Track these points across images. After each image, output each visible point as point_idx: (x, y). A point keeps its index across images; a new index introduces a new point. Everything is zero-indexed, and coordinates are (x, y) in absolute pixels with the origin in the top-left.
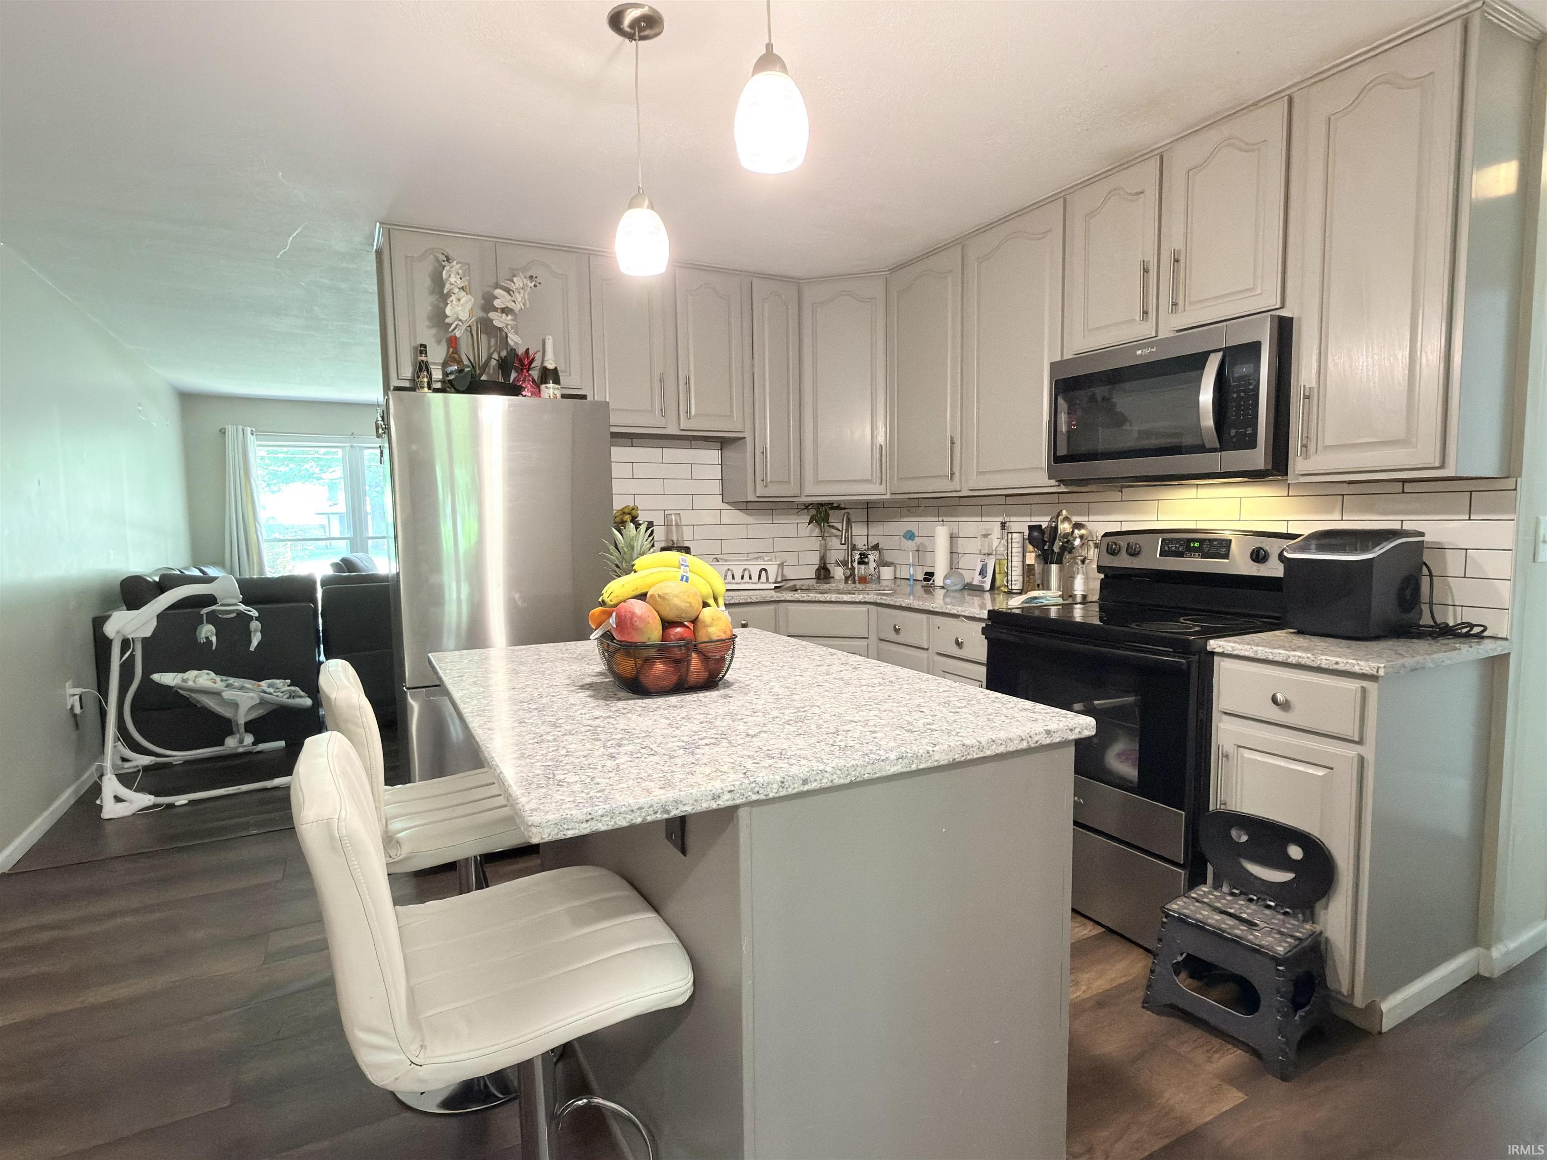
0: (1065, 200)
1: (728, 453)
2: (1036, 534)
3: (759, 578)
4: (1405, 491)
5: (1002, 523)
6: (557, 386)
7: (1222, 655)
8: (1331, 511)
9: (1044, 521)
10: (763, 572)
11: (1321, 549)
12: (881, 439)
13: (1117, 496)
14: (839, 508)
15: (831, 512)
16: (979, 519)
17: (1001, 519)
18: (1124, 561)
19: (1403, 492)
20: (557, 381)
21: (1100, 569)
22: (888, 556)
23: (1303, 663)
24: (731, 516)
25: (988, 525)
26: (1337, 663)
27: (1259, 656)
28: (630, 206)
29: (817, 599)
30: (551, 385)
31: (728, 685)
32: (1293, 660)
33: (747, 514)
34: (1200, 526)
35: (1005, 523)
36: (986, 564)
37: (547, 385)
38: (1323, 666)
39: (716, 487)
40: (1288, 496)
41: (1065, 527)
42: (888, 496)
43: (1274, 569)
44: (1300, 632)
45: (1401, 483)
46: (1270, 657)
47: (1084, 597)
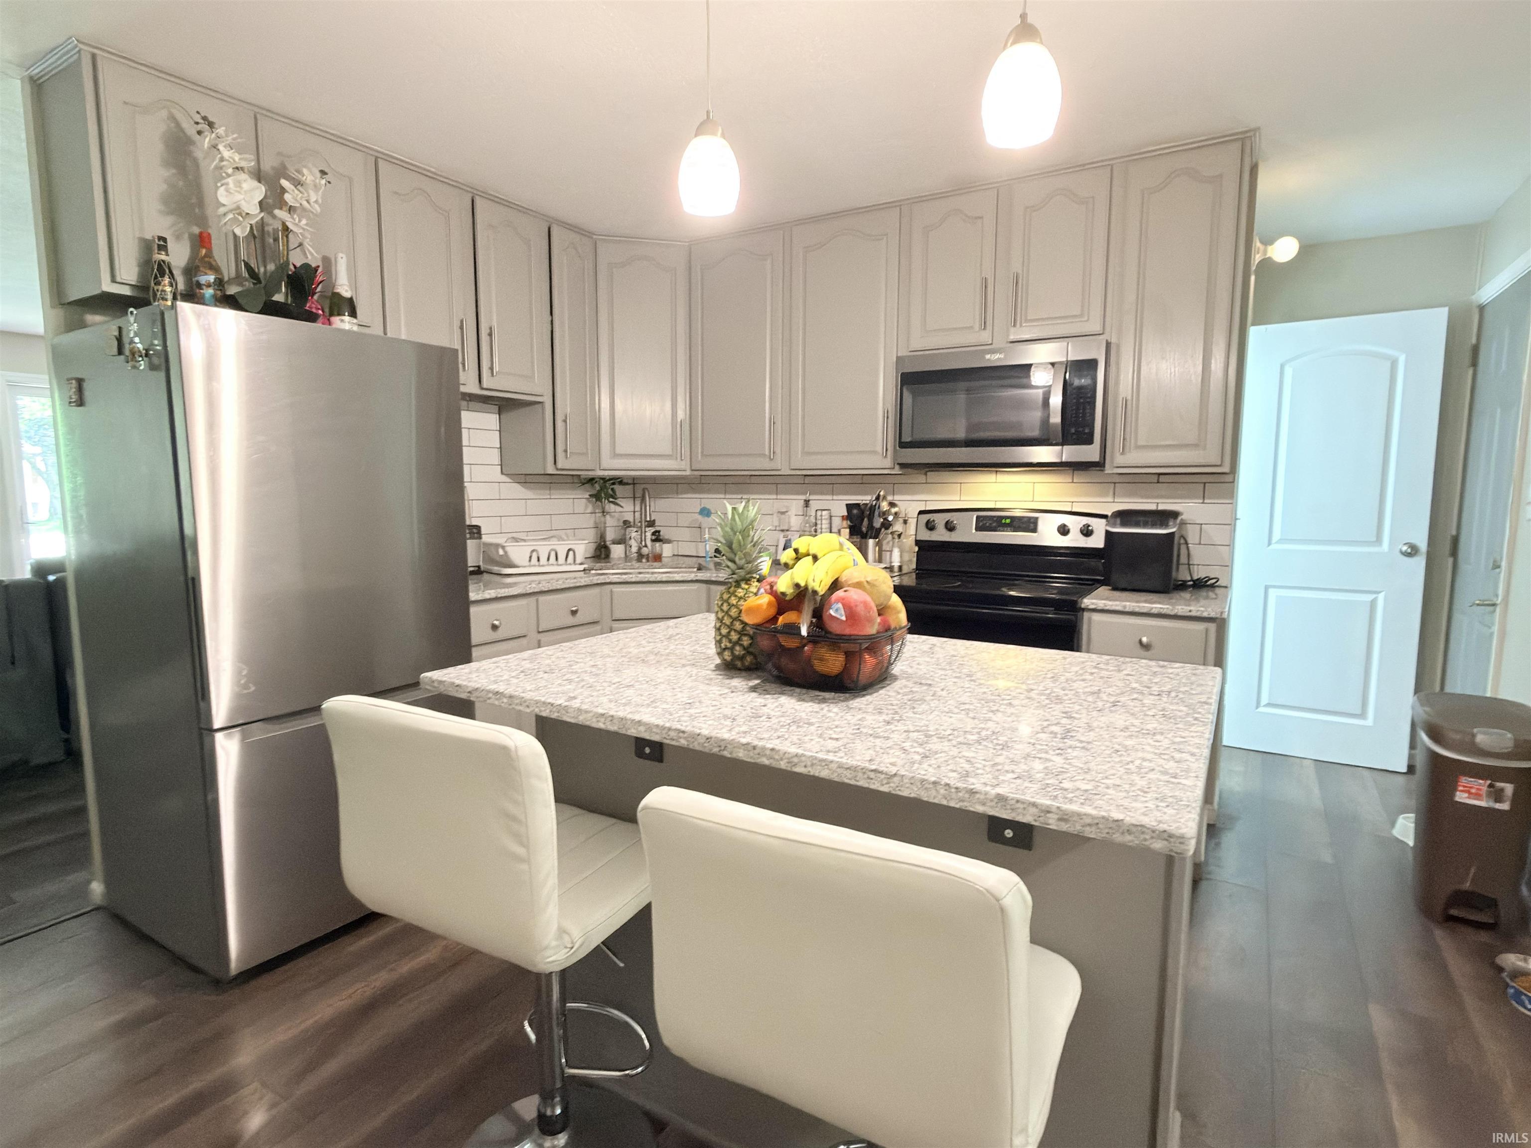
0: (900, 209)
1: (508, 416)
2: (855, 511)
4: (1160, 481)
5: (805, 501)
6: (355, 321)
7: (1094, 610)
8: (1106, 495)
9: (865, 499)
10: (571, 553)
11: (1123, 524)
12: (681, 415)
13: (922, 478)
14: (621, 483)
15: (617, 487)
16: (774, 497)
17: (804, 497)
18: (941, 535)
19: (1158, 482)
20: (353, 314)
21: (918, 542)
22: (664, 533)
24: (518, 490)
25: (786, 503)
26: (1190, 611)
27: (1127, 610)
28: (699, 132)
30: (347, 318)
32: (1154, 611)
33: (527, 488)
34: (999, 505)
35: (809, 501)
36: (790, 540)
37: (343, 318)
38: (1180, 614)
39: (494, 457)
40: (1073, 482)
41: (884, 506)
42: (688, 473)
43: (1097, 541)
46: (1137, 610)
47: (900, 568)
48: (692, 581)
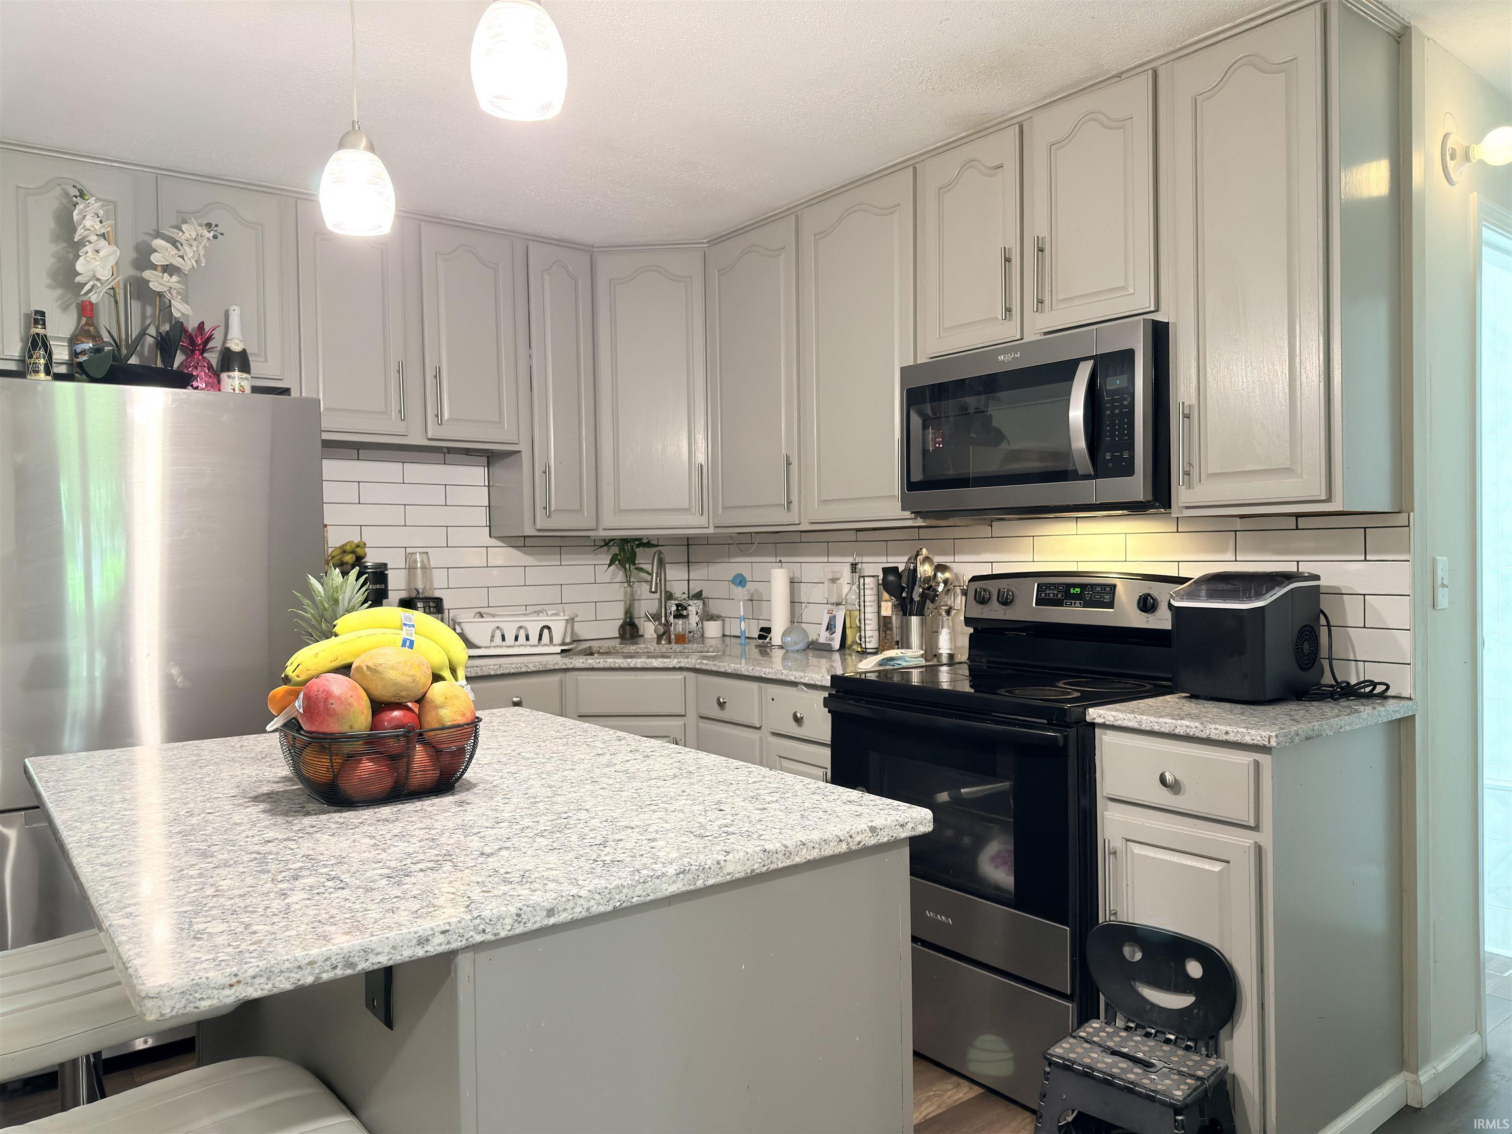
0: (915, 168)
1: (497, 470)
2: (891, 578)
3: (540, 639)
4: (1300, 527)
5: (852, 564)
6: (245, 375)
7: (1104, 726)
8: (1224, 551)
9: (900, 562)
10: (546, 631)
11: (1212, 595)
12: (701, 457)
13: (986, 531)
14: (649, 545)
15: (639, 551)
16: (825, 559)
17: (851, 560)
18: (995, 612)
19: (1297, 528)
20: (245, 368)
21: (968, 621)
22: (715, 607)
23: (1191, 734)
24: (503, 555)
25: (836, 567)
26: (1227, 733)
27: (1143, 727)
28: (341, 146)
29: (617, 665)
30: (236, 374)
31: (470, 786)
32: (1179, 731)
33: (526, 553)
34: (1082, 568)
35: (856, 564)
36: (835, 617)
37: (231, 374)
38: (1213, 736)
39: (482, 517)
40: (1178, 532)
41: (925, 570)
42: (711, 530)
43: (1162, 621)
44: (1194, 697)
45: (1294, 518)
46: (1156, 728)
47: (951, 656)
48: (674, 669)
